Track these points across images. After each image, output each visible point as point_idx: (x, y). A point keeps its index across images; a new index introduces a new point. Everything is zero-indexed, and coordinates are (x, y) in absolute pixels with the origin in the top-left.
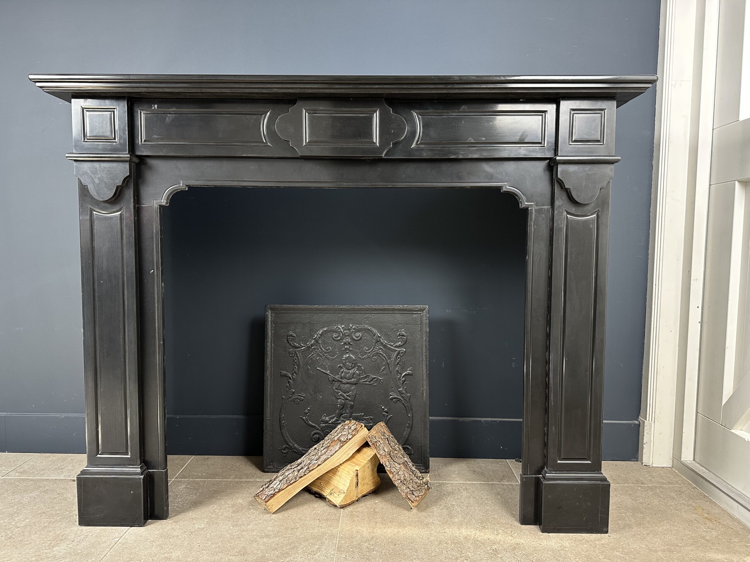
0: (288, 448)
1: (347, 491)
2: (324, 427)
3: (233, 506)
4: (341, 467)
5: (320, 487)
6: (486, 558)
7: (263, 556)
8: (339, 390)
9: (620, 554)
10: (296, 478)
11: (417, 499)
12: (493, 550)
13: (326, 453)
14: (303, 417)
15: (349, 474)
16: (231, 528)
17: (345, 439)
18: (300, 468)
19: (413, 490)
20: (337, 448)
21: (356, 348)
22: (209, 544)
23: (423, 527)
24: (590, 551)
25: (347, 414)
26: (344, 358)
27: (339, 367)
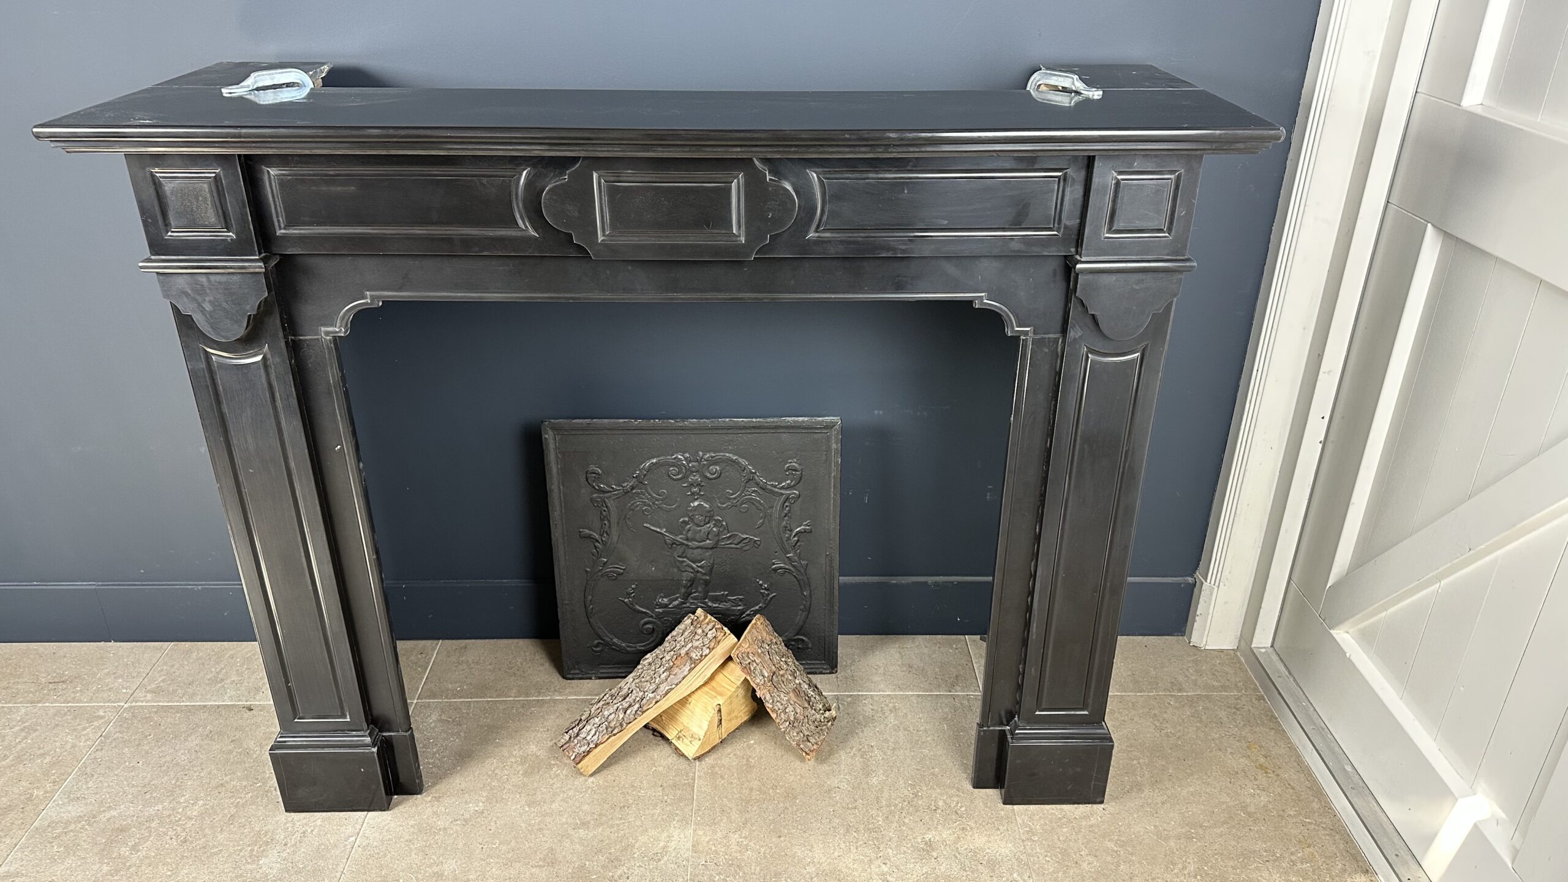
0: (602, 644)
1: (704, 736)
3: (524, 760)
4: (695, 697)
7: (582, 867)
8: (684, 558)
11: (815, 748)
13: (669, 679)
14: (626, 599)
15: (707, 710)
16: (527, 809)
17: (699, 655)
18: (627, 705)
19: (808, 735)
20: (685, 670)
21: (712, 491)
22: (497, 845)
23: (823, 796)
25: (699, 593)
26: (690, 508)
27: (683, 522)
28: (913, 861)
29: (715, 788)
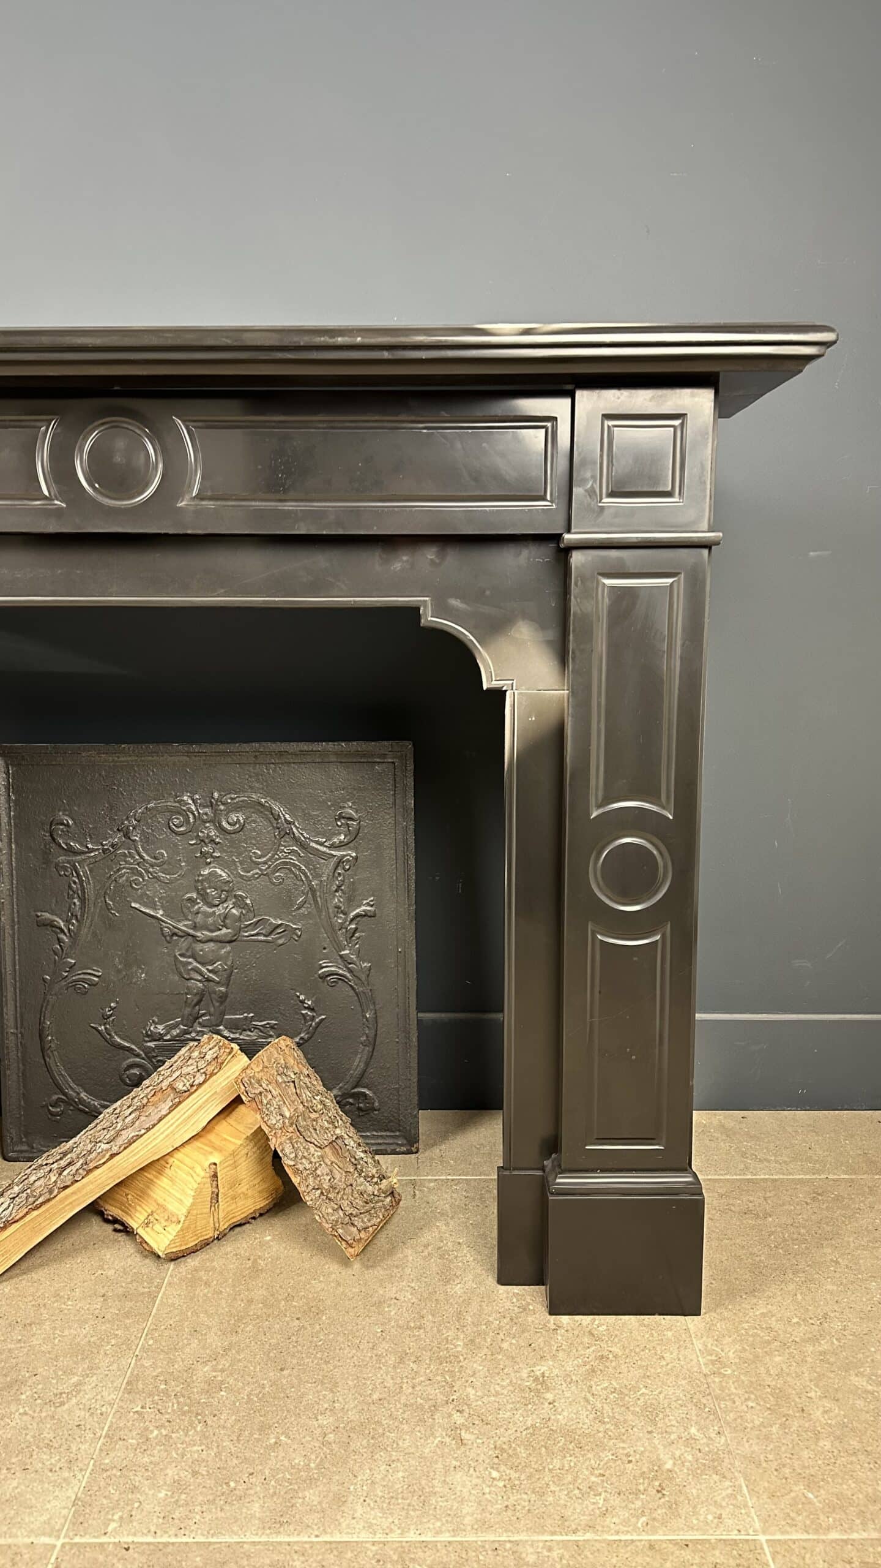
0: (62, 1101)
1: (186, 1217)
2: (153, 1049)
4: (178, 1155)
5: (126, 1207)
6: (513, 1403)
8: (189, 957)
9: (865, 1384)
10: (51, 1192)
11: (362, 1236)
12: (536, 1379)
13: (137, 1123)
14: (101, 1025)
15: (194, 1175)
17: (188, 1085)
18: (66, 1163)
19: (351, 1214)
20: (165, 1107)
21: (231, 852)
23: (369, 1310)
24: (788, 1374)
25: (210, 1015)
26: (201, 878)
27: (190, 899)
28: (509, 1406)
29: (192, 1299)
